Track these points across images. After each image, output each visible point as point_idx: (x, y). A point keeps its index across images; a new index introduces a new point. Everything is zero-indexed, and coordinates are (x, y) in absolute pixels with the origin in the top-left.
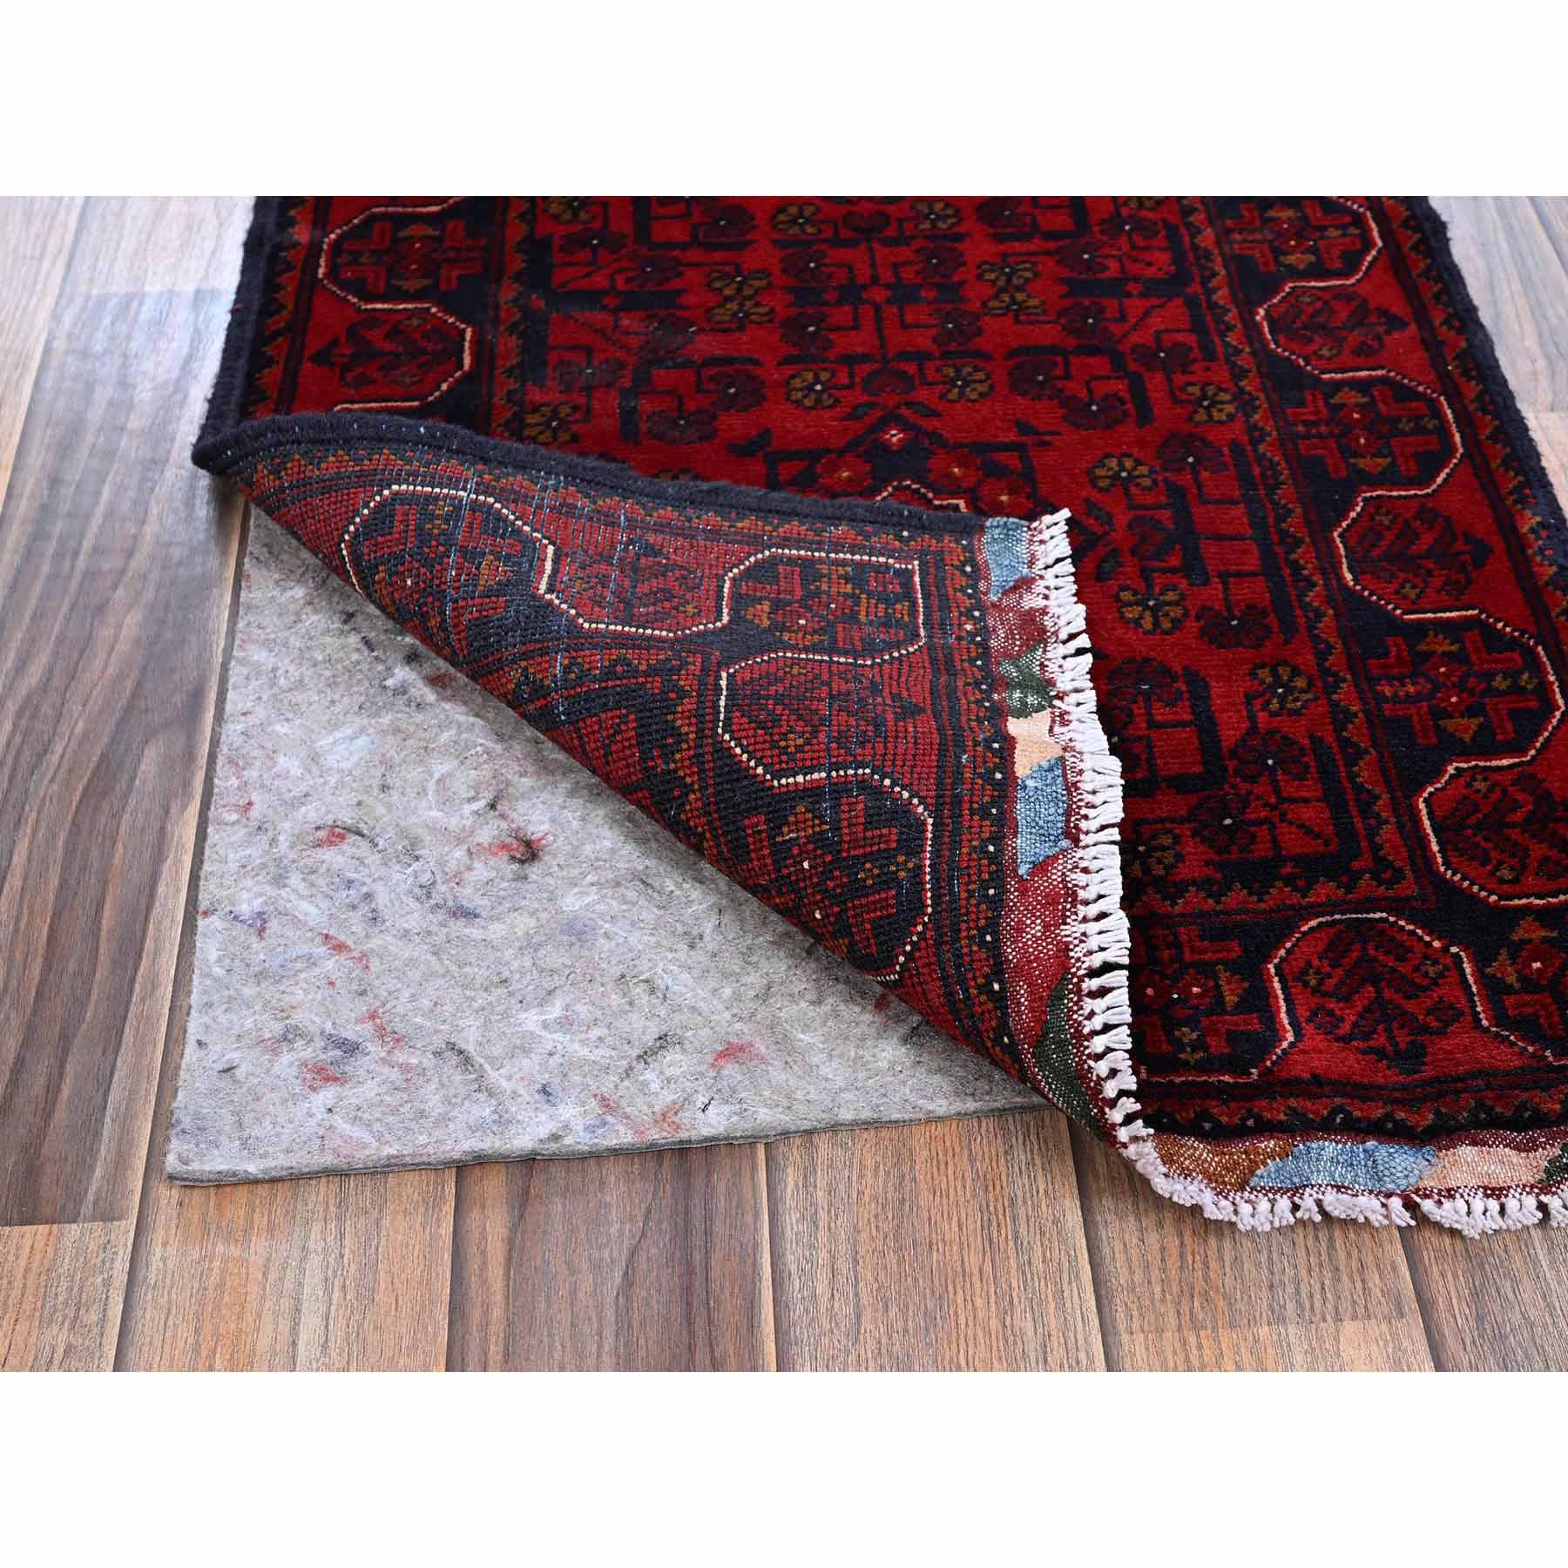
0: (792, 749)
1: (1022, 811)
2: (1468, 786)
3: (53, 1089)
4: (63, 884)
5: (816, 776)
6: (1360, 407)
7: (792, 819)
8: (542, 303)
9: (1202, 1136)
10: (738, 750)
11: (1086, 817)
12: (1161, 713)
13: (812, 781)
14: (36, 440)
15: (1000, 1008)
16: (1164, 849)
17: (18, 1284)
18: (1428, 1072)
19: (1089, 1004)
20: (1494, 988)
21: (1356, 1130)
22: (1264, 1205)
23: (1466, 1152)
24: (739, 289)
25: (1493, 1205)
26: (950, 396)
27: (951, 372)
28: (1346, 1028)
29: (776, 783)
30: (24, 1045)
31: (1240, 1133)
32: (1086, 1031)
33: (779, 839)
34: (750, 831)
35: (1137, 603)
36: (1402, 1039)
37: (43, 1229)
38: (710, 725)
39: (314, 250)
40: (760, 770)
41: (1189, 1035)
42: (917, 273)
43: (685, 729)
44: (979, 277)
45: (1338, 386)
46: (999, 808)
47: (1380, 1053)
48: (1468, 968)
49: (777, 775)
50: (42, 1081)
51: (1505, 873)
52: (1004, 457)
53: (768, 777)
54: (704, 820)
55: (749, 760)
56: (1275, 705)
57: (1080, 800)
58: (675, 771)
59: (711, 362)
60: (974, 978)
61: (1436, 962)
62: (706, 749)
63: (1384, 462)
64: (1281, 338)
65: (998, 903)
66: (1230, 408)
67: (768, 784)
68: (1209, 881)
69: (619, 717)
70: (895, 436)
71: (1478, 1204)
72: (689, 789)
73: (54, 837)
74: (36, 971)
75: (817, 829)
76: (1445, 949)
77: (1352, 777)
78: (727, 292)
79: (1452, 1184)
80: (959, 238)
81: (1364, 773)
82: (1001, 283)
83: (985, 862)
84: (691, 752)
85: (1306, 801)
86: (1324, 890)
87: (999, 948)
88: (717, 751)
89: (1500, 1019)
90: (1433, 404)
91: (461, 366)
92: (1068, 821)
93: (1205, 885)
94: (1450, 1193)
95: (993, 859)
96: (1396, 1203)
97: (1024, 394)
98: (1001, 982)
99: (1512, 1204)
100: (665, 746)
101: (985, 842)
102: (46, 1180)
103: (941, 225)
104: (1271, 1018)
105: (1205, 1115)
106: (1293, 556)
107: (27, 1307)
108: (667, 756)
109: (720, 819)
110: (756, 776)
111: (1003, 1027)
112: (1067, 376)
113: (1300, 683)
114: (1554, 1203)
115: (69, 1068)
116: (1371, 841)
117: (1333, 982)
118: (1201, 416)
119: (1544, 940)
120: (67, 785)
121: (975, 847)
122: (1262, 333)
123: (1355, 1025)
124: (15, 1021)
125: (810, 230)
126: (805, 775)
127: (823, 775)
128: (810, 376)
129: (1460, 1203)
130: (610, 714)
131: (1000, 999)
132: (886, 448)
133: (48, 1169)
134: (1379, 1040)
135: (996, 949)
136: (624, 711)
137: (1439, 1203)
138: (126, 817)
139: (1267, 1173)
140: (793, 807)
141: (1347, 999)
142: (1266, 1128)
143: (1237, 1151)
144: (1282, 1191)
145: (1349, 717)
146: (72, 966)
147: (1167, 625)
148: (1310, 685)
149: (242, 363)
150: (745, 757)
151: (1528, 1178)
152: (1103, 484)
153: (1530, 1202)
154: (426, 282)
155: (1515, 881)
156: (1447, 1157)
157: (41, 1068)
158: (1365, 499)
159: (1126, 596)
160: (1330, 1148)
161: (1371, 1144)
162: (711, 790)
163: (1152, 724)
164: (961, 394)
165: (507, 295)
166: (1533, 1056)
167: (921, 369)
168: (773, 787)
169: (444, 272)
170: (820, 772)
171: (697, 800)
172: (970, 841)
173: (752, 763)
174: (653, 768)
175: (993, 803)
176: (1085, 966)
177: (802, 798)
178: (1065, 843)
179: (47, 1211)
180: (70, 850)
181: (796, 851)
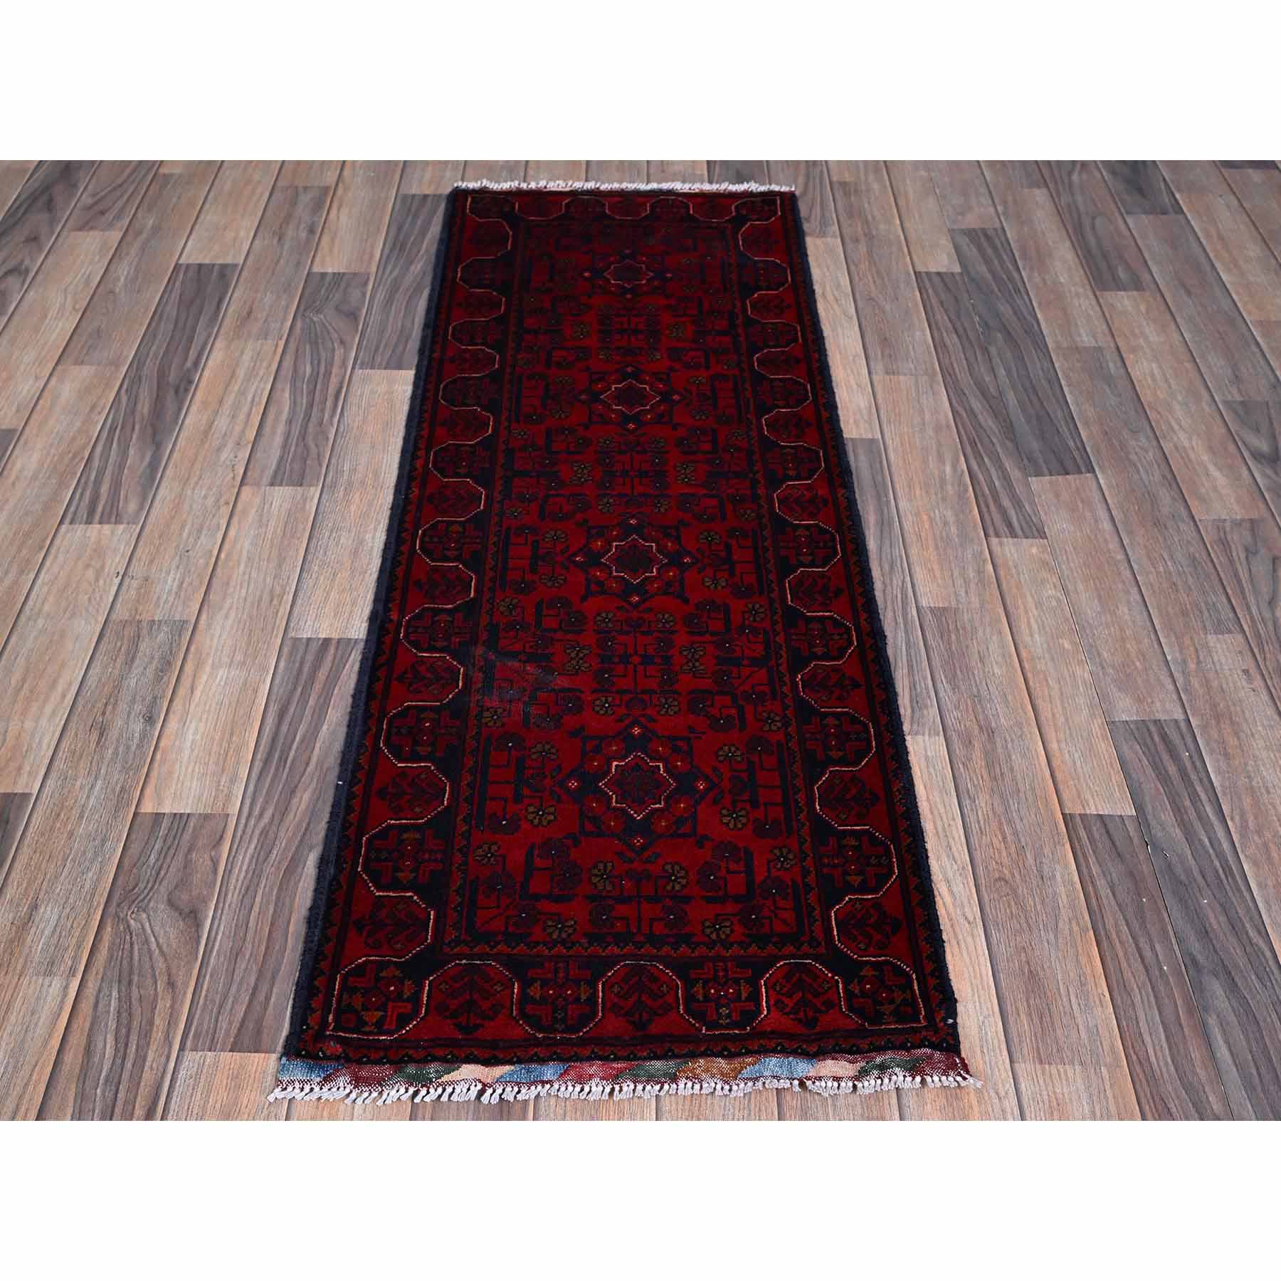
2: (853, 906)
3: (268, 999)
4: (275, 911)
6: (836, 726)
8: (493, 657)
9: (723, 1057)
12: (733, 866)
14: (271, 708)
16: (726, 927)
17: (253, 1076)
18: (818, 1029)
20: (849, 995)
21: (786, 1052)
22: (742, 1085)
23: (829, 1062)
24: (577, 654)
25: (836, 1084)
26: (662, 713)
27: (664, 701)
28: (788, 1010)
30: (257, 979)
31: (739, 1055)
35: (728, 816)
36: (811, 1014)
37: (263, 1055)
39: (399, 625)
41: (724, 1011)
42: (655, 649)
44: (681, 652)
45: (826, 715)
47: (800, 1021)
48: (841, 986)
50: (264, 994)
51: (862, 946)
52: (680, 743)
56: (779, 866)
59: (563, 690)
61: (828, 982)
63: (841, 754)
64: (806, 690)
66: (779, 724)
68: (742, 942)
70: (636, 731)
71: (830, 1084)
73: (272, 890)
74: (263, 948)
76: (833, 977)
77: (806, 899)
78: (573, 655)
79: (821, 1075)
80: (673, 632)
81: (811, 899)
82: (690, 657)
85: (786, 909)
86: (790, 949)
89: (851, 1009)
90: (866, 726)
91: (458, 687)
93: (741, 943)
94: (820, 1079)
96: (796, 1082)
97: (693, 713)
99: (843, 1084)
102: (265, 1035)
103: (667, 626)
104: (759, 1005)
105: (725, 1049)
106: (796, 797)
107: (255, 1086)
112: (712, 706)
113: (791, 856)
114: (859, 1085)
115: (275, 990)
116: (809, 928)
117: (786, 989)
118: (767, 728)
119: (873, 976)
120: (278, 868)
122: (798, 687)
123: (792, 1008)
124: (255, 968)
125: (610, 625)
128: (604, 699)
129: (823, 1084)
132: (633, 736)
133: (265, 1031)
134: (801, 1015)
137: (814, 1083)
138: (301, 884)
139: (746, 1073)
141: (791, 997)
142: (749, 1053)
143: (736, 1063)
144: (750, 1079)
145: (809, 872)
146: (277, 948)
147: (740, 826)
148: (795, 857)
149: (366, 679)
151: (852, 1074)
152: (721, 758)
153: (850, 1084)
154: (445, 644)
155: (865, 950)
156: (822, 1064)
157: (264, 989)
158: (831, 772)
159: (724, 812)
160: (774, 1060)
161: (791, 1059)
163: (728, 871)
164: (667, 712)
165: (479, 651)
166: (861, 1025)
167: (650, 698)
169: (453, 638)
179: (264, 1048)
180: (278, 898)
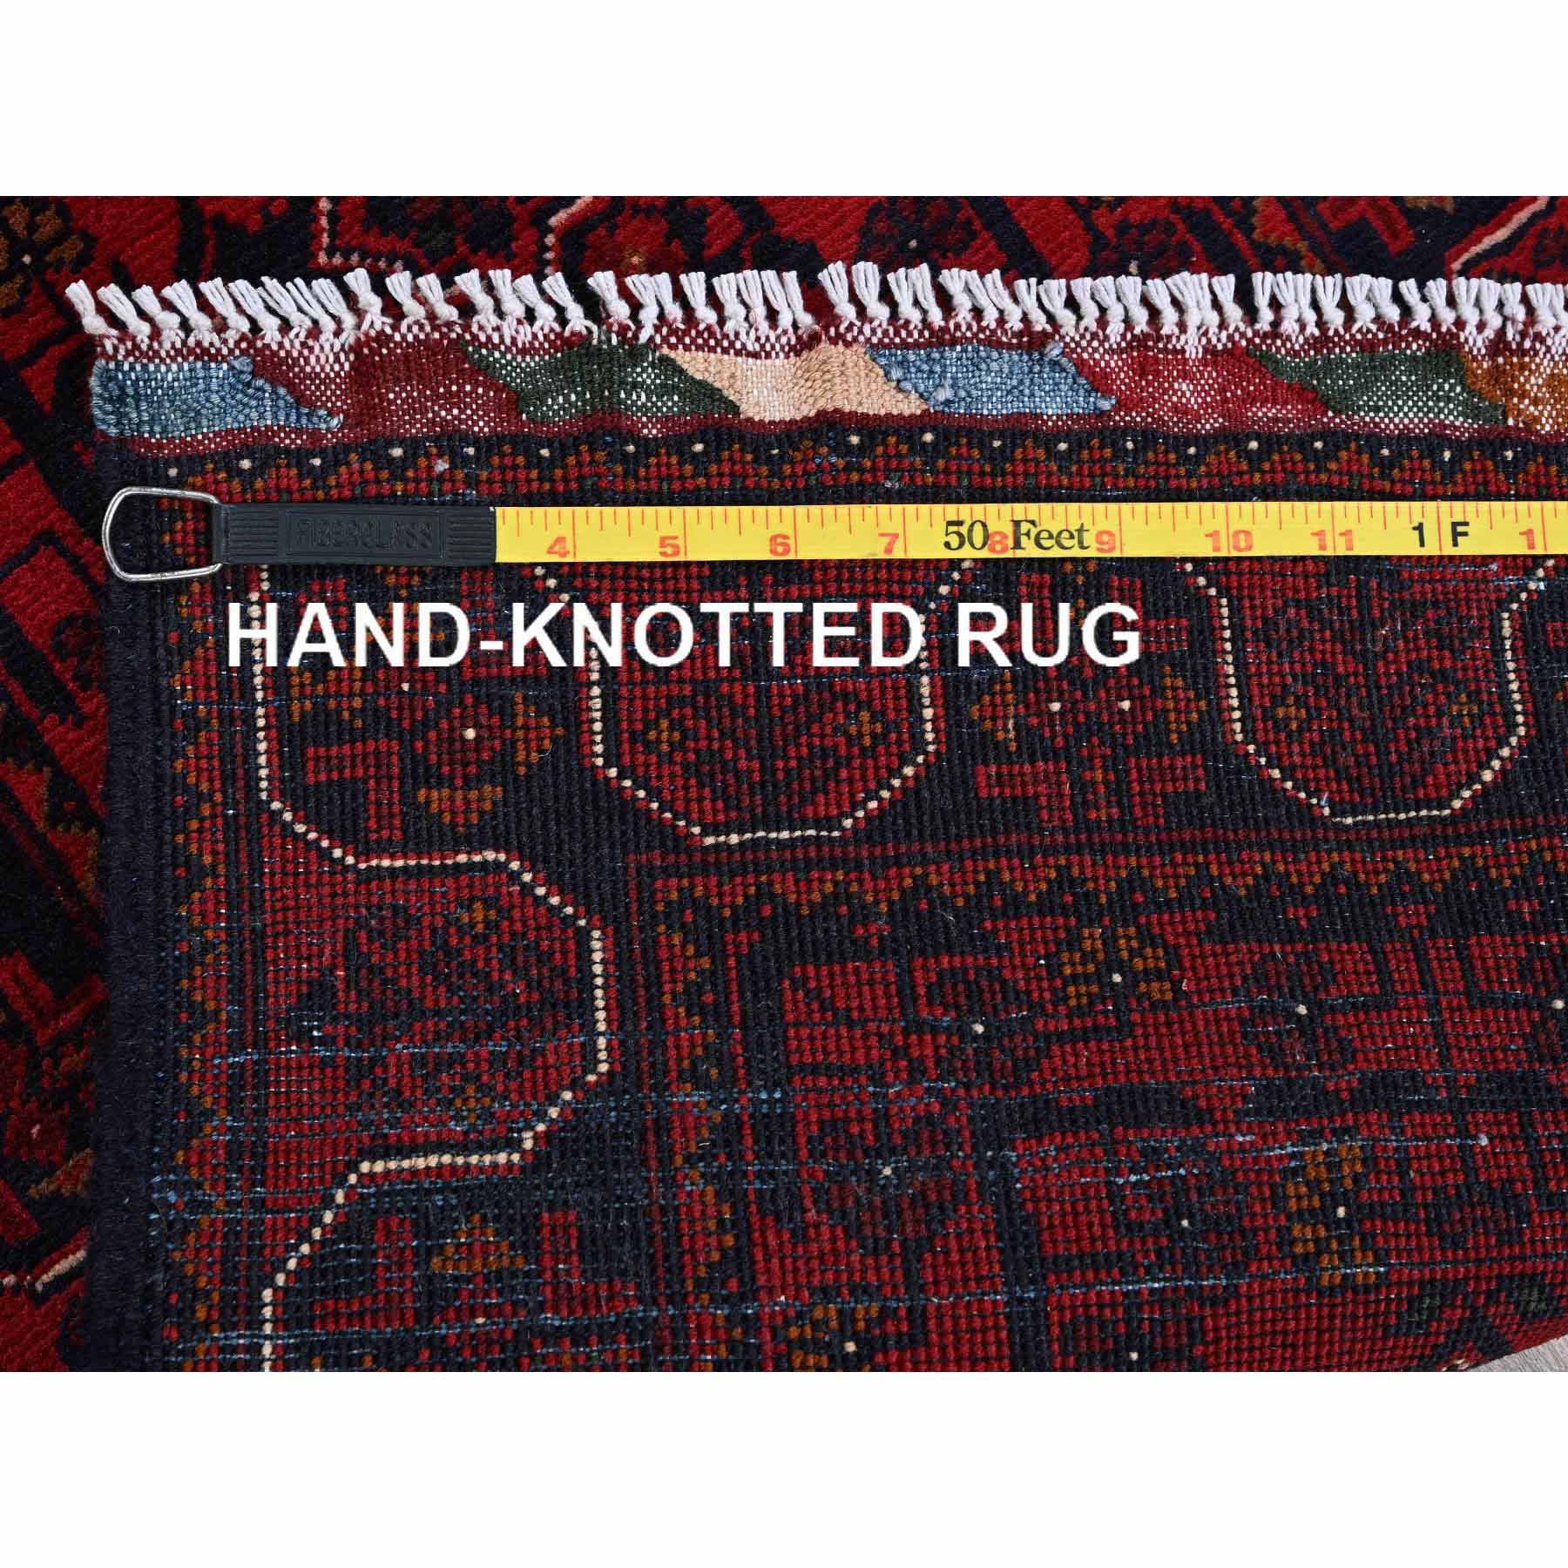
0: (879, 728)
1: (995, 407)
5: (925, 691)
7: (988, 724)
10: (873, 805)
11: (1001, 321)
13: (932, 696)
15: (1280, 445)
19: (1289, 326)
29: (931, 748)
32: (1317, 332)
33: (1013, 747)
34: (996, 791)
38: (826, 849)
40: (909, 771)
43: (829, 887)
46: (992, 436)
49: (918, 744)
53: (920, 759)
54: (969, 864)
55: (891, 788)
57: (969, 327)
58: (891, 903)
60: (1240, 474)
62: (865, 854)
65: (1147, 438)
67: (932, 759)
69: (795, 991)
72: (921, 883)
75: (1009, 686)
83: (1085, 454)
84: (867, 876)
87: (1205, 437)
88: (869, 838)
92: (1010, 347)
95: (1078, 444)
98: (1249, 438)
100: (852, 916)
101: (1051, 453)
108: (864, 915)
109: (971, 838)
110: (916, 777)
111: (1303, 444)
121: (1060, 468)
126: (923, 706)
127: (925, 679)
130: (789, 1006)
131: (1270, 441)
135: (1205, 442)
136: (787, 983)
140: (971, 725)
150: (885, 794)
162: (929, 849)
168: (937, 752)
170: (919, 685)
171: (939, 873)
172: (1050, 474)
173: (896, 783)
174: (881, 939)
175: (983, 445)
176: (1242, 327)
177: (958, 712)
178: (1054, 351)
181: (1034, 721)
